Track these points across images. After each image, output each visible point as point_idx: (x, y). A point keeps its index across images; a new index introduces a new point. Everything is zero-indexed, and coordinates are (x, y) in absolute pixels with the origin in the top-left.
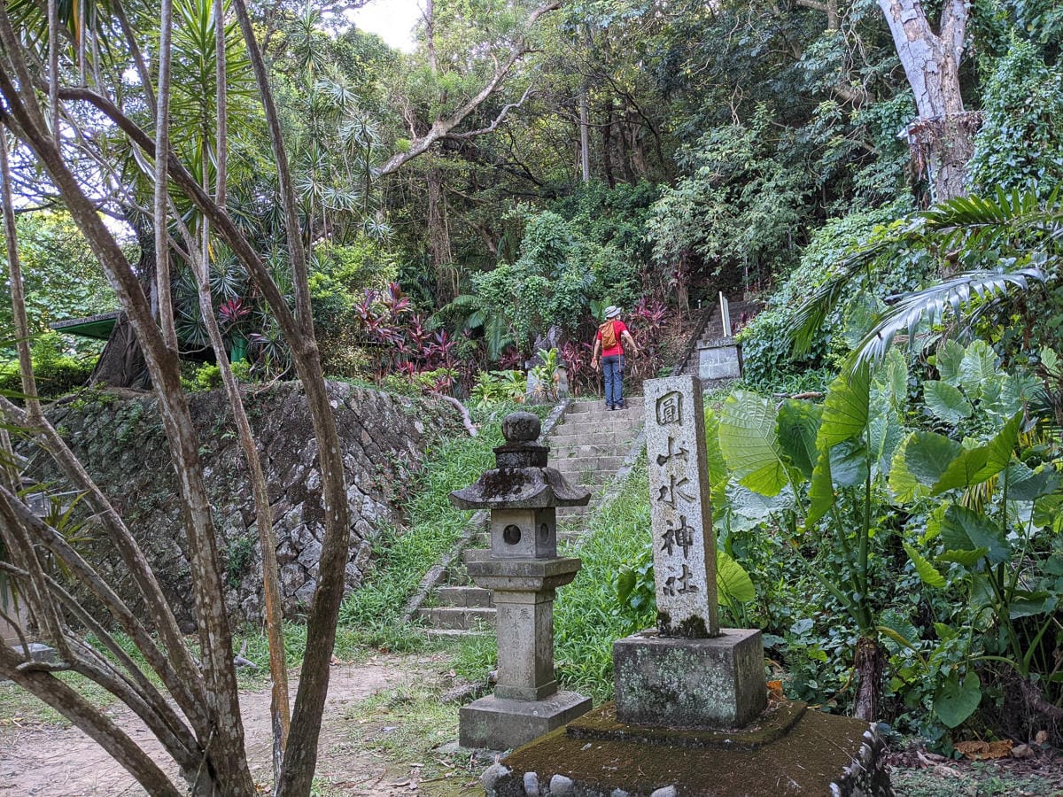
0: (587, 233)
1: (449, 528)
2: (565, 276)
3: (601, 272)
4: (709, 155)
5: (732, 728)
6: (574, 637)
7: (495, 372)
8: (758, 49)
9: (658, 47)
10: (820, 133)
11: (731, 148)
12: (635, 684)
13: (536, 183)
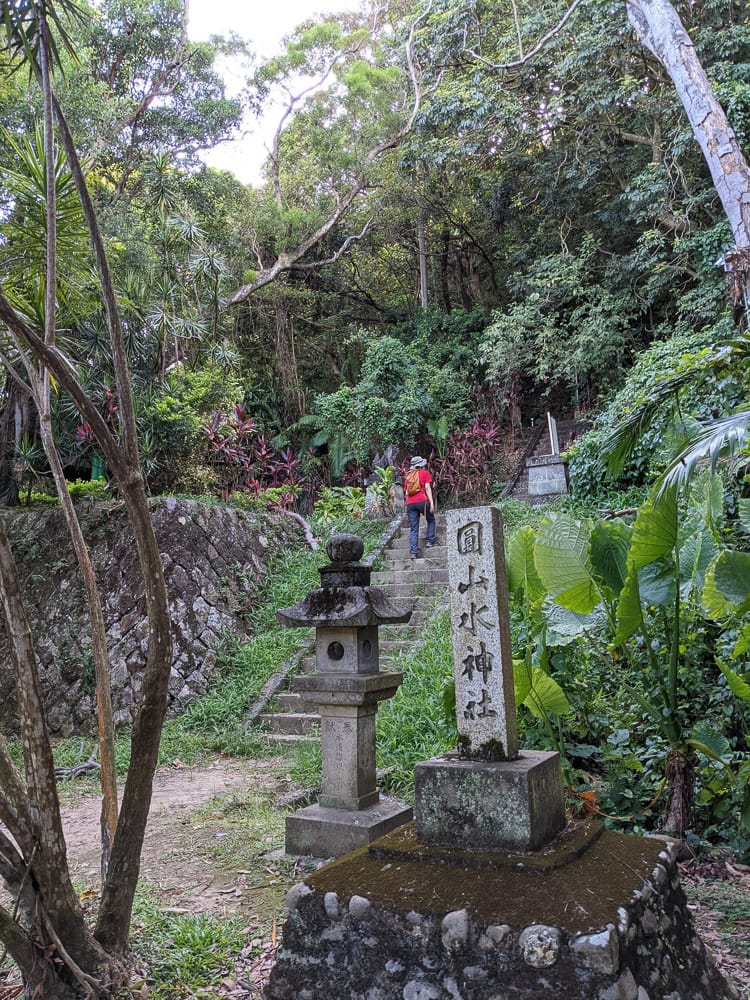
0: (425, 356)
1: (291, 638)
2: (402, 397)
3: (437, 393)
4: (539, 282)
5: (527, 851)
6: (403, 744)
7: (337, 488)
8: (585, 182)
9: (491, 180)
10: (645, 260)
11: (560, 276)
12: (435, 806)
13: (379, 310)
